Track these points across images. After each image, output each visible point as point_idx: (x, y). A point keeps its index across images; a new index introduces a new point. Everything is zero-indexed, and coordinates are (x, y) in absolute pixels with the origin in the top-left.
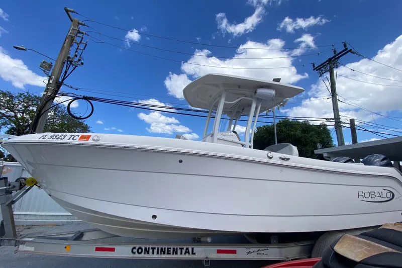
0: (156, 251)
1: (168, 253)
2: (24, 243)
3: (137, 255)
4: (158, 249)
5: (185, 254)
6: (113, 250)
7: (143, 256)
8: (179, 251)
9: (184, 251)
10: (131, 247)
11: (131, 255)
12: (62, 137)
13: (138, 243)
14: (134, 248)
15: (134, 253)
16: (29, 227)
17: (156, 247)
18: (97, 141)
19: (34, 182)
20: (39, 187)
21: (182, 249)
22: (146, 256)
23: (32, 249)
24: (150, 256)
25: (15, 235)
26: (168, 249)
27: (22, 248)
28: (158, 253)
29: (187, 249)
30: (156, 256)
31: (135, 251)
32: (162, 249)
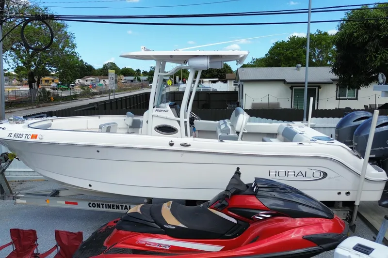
0: (104, 206)
1: (113, 208)
2: (18, 198)
3: (92, 208)
4: (106, 205)
5: (125, 209)
6: (76, 204)
7: (96, 209)
8: (120, 207)
9: (124, 208)
10: (88, 203)
11: (89, 208)
12: (21, 136)
13: (92, 201)
14: (90, 203)
15: (91, 207)
16: (21, 182)
17: (105, 203)
18: (41, 139)
19: (14, 156)
20: (18, 159)
21: (122, 206)
22: (99, 209)
23: (25, 202)
24: (101, 209)
25: (11, 193)
26: (113, 205)
27: (18, 201)
28: (106, 208)
29: (126, 206)
30: (105, 209)
31: (90, 205)
32: (108, 205)
